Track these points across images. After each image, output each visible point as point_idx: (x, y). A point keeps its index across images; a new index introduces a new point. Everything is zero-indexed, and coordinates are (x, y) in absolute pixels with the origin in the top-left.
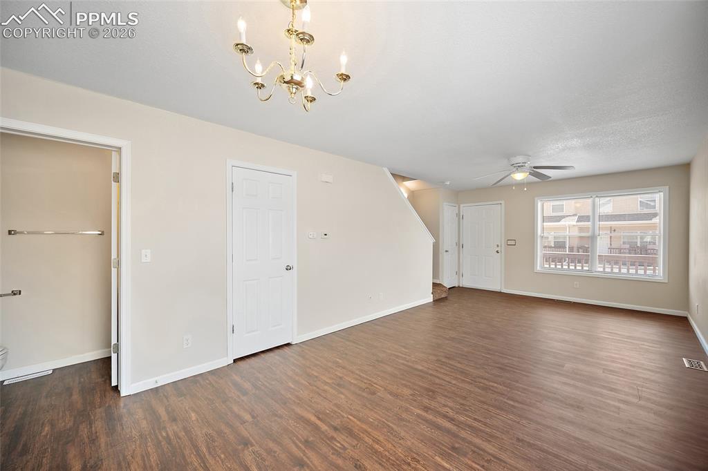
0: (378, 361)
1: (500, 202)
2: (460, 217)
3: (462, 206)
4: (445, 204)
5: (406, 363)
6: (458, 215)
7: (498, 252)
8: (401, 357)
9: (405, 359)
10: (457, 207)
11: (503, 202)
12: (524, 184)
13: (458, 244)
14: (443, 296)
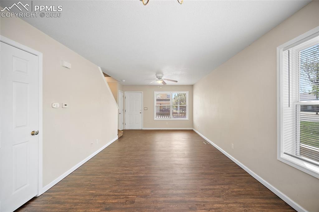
0: (117, 181)
1: (141, 92)
2: (124, 97)
3: (125, 92)
4: (119, 90)
5: (133, 175)
6: (123, 96)
7: (140, 113)
8: (129, 173)
9: (131, 174)
10: (123, 93)
11: (142, 92)
12: (160, 86)
13: (123, 110)
14: (121, 135)
